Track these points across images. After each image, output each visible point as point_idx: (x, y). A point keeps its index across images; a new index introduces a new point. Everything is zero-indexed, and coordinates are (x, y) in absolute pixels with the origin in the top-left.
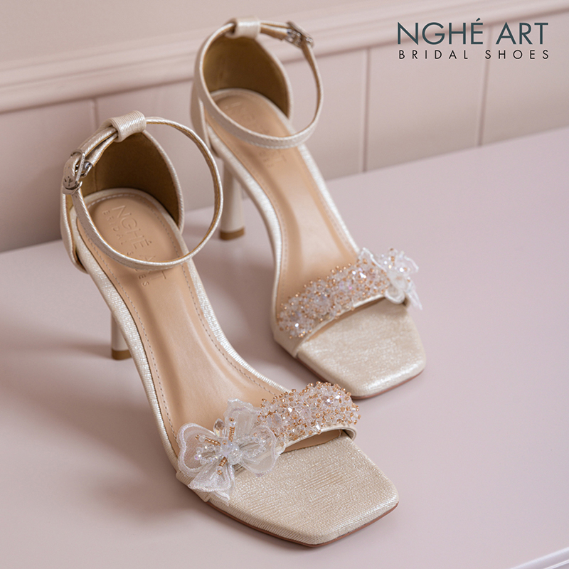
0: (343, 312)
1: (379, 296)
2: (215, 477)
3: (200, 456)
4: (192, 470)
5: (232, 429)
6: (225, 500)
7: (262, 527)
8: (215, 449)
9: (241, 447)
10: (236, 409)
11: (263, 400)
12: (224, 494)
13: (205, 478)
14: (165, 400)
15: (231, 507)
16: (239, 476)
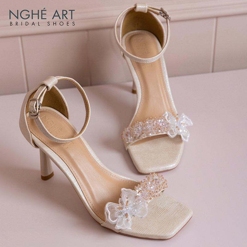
0: (146, 137)
1: (165, 133)
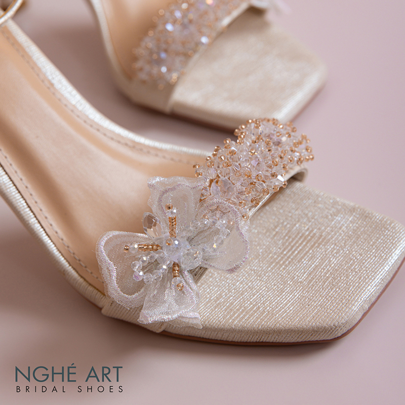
2: (170, 295)
3: (141, 273)
4: (134, 296)
5: (172, 221)
6: (195, 322)
7: (255, 339)
8: (157, 256)
9: (190, 240)
10: (166, 191)
11: (194, 166)
12: (191, 314)
13: (157, 301)
14: (47, 215)
15: (205, 328)
16: (202, 281)
